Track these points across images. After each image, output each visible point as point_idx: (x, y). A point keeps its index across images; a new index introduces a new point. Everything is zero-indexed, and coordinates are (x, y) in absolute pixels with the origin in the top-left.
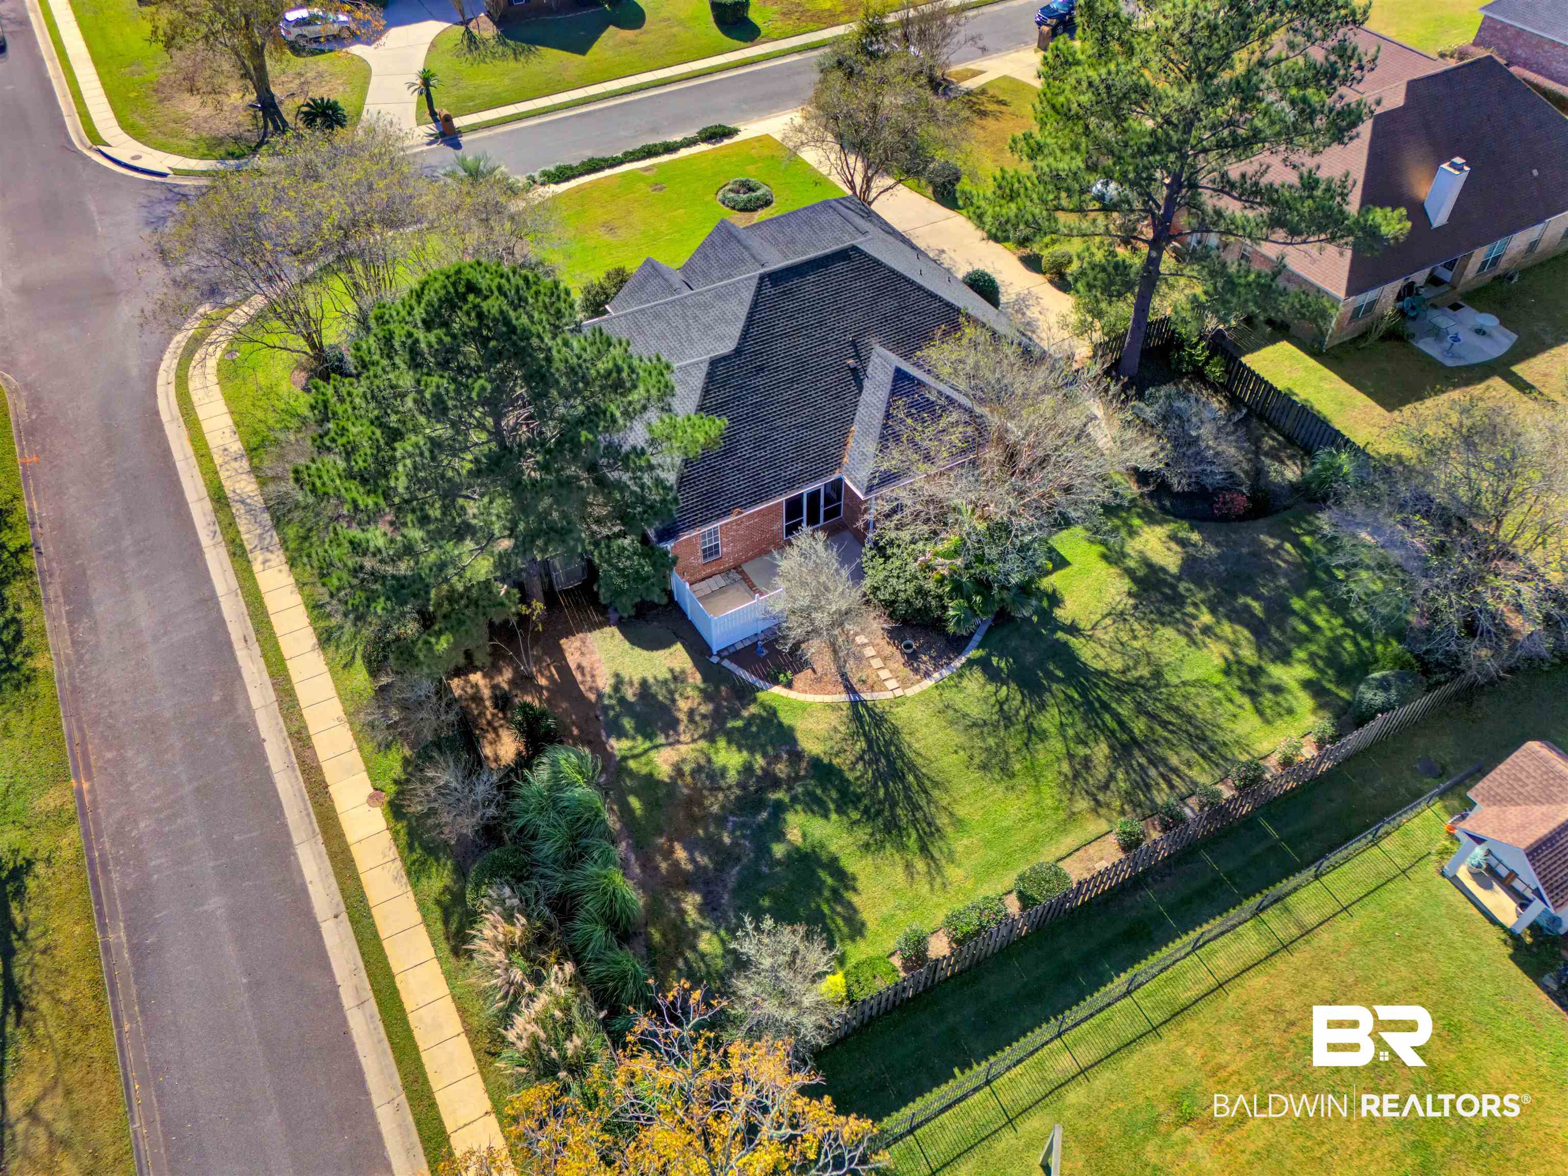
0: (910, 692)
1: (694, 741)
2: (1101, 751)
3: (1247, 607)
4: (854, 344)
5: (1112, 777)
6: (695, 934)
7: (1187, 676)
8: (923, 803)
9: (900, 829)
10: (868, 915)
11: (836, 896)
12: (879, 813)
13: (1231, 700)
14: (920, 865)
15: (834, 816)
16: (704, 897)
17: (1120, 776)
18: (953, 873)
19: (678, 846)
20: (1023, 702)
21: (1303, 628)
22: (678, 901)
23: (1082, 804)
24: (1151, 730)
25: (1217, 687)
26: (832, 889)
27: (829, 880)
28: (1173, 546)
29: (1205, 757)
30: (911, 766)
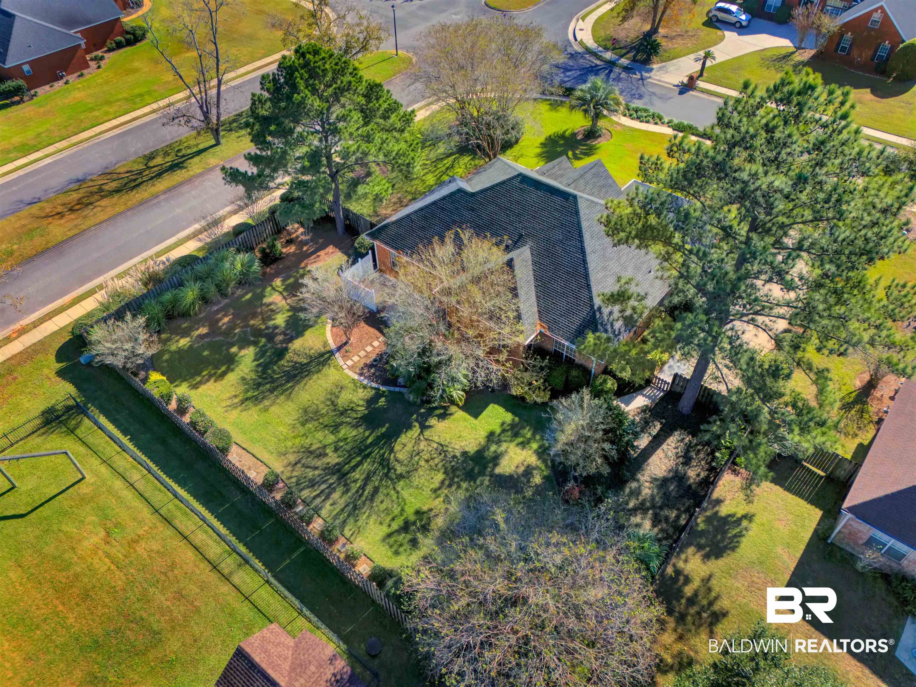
0: (347, 371)
1: (288, 304)
2: (333, 459)
4: (521, 236)
5: (316, 468)
6: (188, 335)
7: (405, 494)
8: (275, 393)
9: (258, 388)
10: (203, 389)
11: (212, 375)
12: (265, 378)
13: (393, 519)
14: (237, 400)
15: (256, 363)
16: (206, 333)
17: (317, 472)
18: (235, 413)
19: (230, 317)
20: (356, 418)
22: (202, 326)
23: (292, 458)
24: (355, 481)
25: (403, 510)
26: (215, 373)
27: (220, 371)
28: (521, 469)
29: (342, 510)
30: (298, 383)
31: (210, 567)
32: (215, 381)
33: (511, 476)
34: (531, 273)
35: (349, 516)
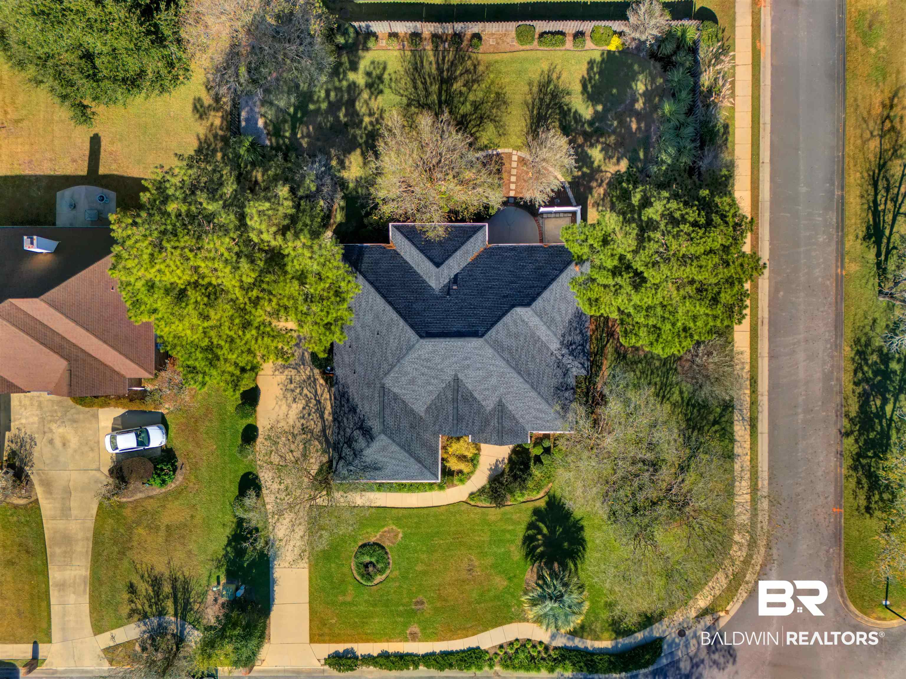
0: (510, 150)
1: (606, 172)
2: (457, 86)
3: (345, 116)
4: (448, 294)
5: (461, 75)
6: (644, 94)
7: (398, 98)
8: (537, 100)
9: (552, 94)
10: (584, 67)
11: (590, 79)
12: (555, 104)
13: (391, 79)
14: (554, 76)
15: (573, 110)
16: (634, 106)
17: (458, 72)
18: (545, 66)
19: (634, 130)
20: (470, 121)
21: (332, 94)
22: (644, 109)
23: (481, 68)
24: (431, 84)
25: (391, 88)
26: (590, 82)
27: (589, 86)
28: (347, 163)
29: (422, 62)
30: (532, 117)
32: (583, 77)
33: (349, 153)
34: (422, 274)
35: (416, 62)
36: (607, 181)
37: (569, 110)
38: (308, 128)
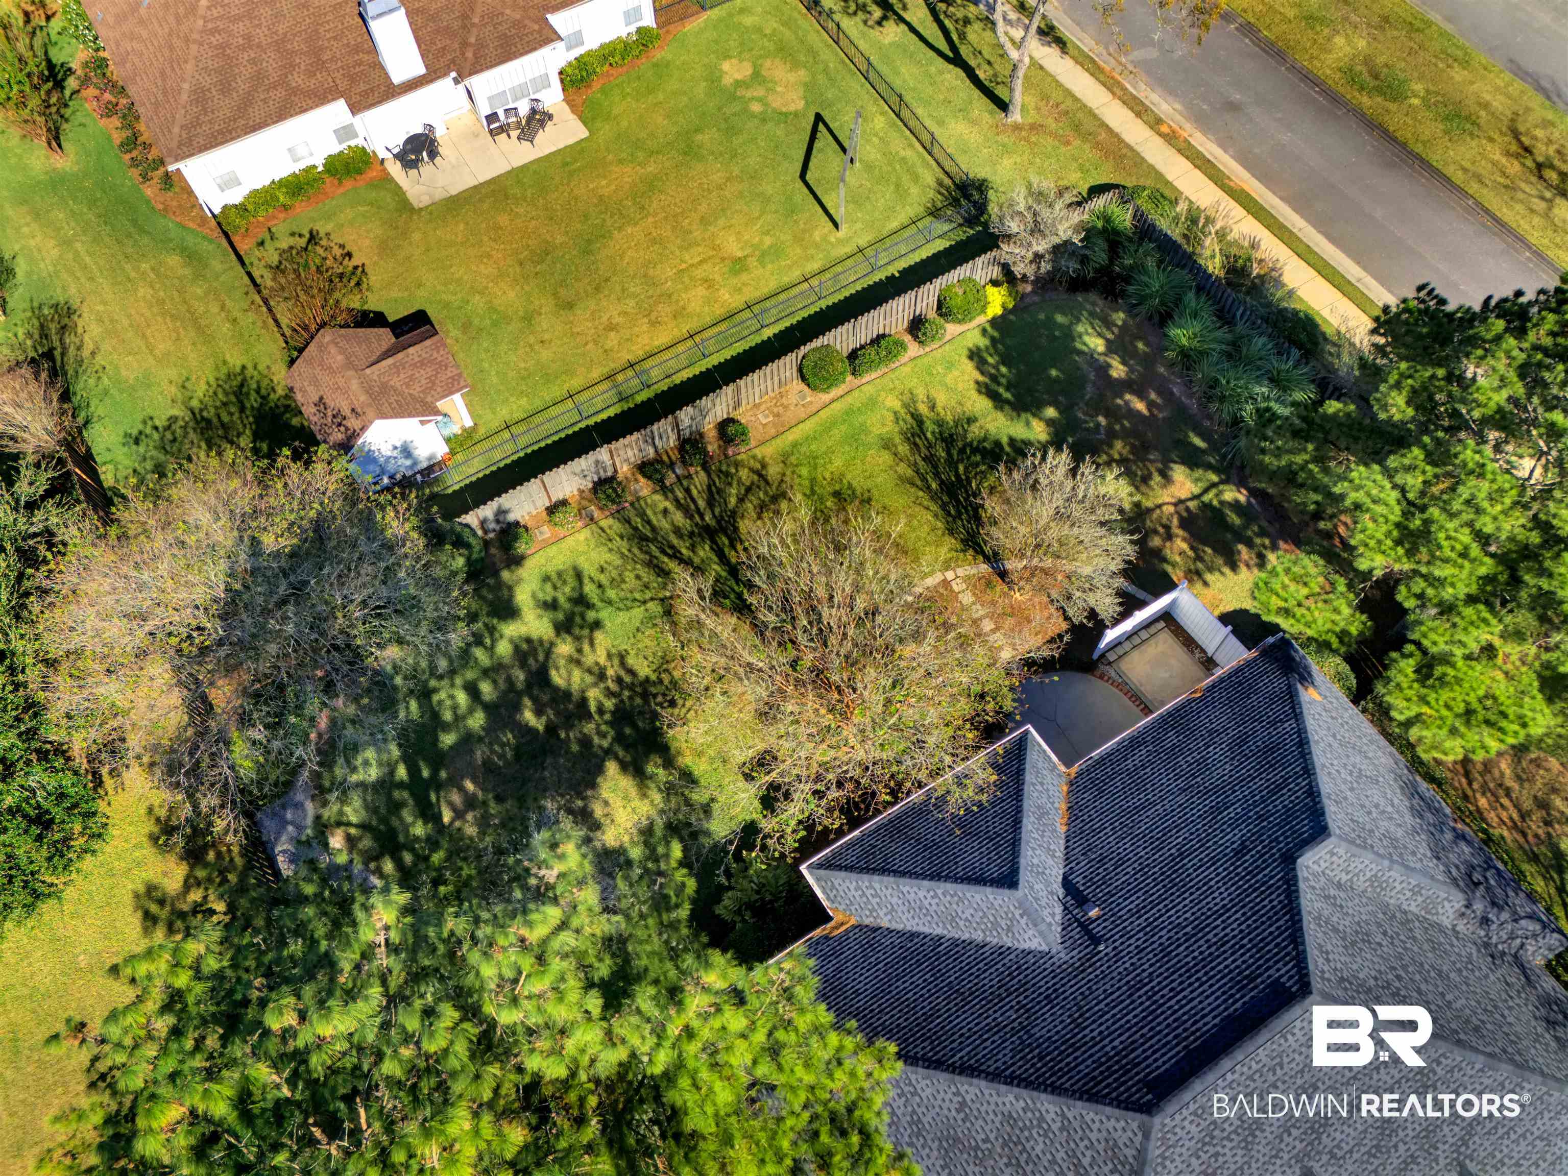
1: (1159, 506)
3: (538, 713)
5: (741, 500)
6: (1111, 350)
7: (638, 613)
8: (921, 463)
9: (943, 440)
10: (968, 367)
11: (994, 378)
12: (962, 451)
13: (601, 587)
14: (923, 409)
15: (1005, 440)
16: (1110, 377)
17: (733, 501)
18: (894, 403)
19: (1145, 412)
21: (485, 686)
22: (1131, 370)
23: (773, 471)
24: (692, 548)
25: (610, 603)
26: (999, 384)
27: (1001, 390)
28: (598, 811)
29: (649, 522)
30: (934, 497)
31: (633, 361)
32: (977, 382)
33: (593, 785)
35: (636, 529)
36: (1175, 521)
37: (998, 444)
38: (461, 789)
